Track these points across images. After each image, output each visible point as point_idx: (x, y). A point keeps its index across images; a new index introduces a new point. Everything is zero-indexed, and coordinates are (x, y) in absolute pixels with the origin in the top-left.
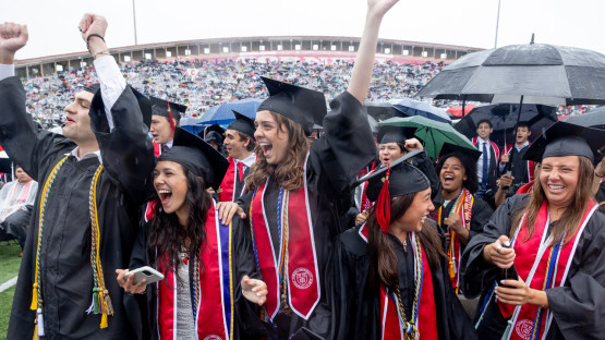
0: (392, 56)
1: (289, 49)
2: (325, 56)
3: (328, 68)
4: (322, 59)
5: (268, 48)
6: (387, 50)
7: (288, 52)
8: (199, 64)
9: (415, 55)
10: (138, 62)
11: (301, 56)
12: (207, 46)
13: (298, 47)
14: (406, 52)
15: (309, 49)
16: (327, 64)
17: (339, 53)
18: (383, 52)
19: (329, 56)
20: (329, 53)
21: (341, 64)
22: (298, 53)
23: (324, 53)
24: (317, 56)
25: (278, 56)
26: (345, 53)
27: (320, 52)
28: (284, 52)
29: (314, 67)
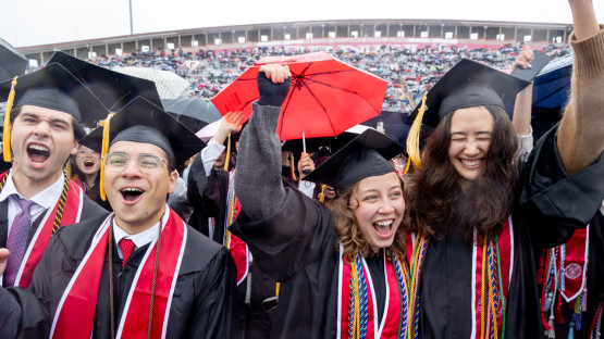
0: (455, 41)
1: (320, 37)
2: (366, 44)
3: (370, 56)
4: (363, 47)
5: (293, 37)
6: (449, 35)
7: (319, 41)
8: (202, 55)
9: (488, 39)
10: (130, 55)
11: (335, 45)
12: (217, 35)
13: (332, 34)
14: (474, 36)
15: (346, 36)
16: (368, 52)
17: (385, 39)
18: (444, 37)
19: (371, 44)
20: (371, 40)
21: (387, 51)
22: (330, 41)
23: (364, 40)
24: (355, 44)
25: (305, 45)
26: (392, 39)
27: (361, 40)
28: (313, 41)
29: (351, 55)
